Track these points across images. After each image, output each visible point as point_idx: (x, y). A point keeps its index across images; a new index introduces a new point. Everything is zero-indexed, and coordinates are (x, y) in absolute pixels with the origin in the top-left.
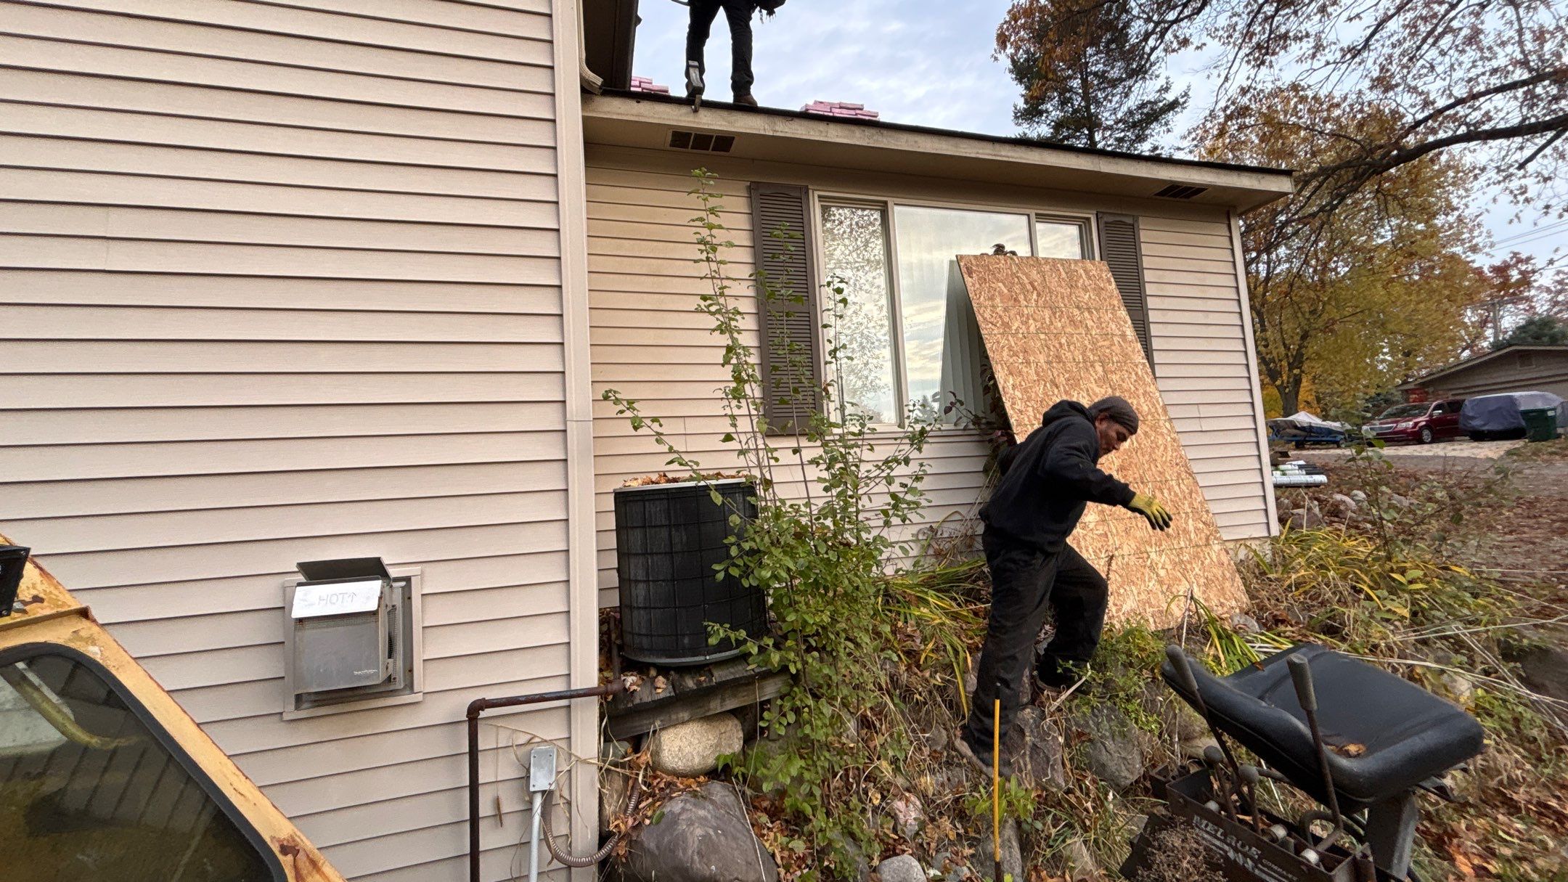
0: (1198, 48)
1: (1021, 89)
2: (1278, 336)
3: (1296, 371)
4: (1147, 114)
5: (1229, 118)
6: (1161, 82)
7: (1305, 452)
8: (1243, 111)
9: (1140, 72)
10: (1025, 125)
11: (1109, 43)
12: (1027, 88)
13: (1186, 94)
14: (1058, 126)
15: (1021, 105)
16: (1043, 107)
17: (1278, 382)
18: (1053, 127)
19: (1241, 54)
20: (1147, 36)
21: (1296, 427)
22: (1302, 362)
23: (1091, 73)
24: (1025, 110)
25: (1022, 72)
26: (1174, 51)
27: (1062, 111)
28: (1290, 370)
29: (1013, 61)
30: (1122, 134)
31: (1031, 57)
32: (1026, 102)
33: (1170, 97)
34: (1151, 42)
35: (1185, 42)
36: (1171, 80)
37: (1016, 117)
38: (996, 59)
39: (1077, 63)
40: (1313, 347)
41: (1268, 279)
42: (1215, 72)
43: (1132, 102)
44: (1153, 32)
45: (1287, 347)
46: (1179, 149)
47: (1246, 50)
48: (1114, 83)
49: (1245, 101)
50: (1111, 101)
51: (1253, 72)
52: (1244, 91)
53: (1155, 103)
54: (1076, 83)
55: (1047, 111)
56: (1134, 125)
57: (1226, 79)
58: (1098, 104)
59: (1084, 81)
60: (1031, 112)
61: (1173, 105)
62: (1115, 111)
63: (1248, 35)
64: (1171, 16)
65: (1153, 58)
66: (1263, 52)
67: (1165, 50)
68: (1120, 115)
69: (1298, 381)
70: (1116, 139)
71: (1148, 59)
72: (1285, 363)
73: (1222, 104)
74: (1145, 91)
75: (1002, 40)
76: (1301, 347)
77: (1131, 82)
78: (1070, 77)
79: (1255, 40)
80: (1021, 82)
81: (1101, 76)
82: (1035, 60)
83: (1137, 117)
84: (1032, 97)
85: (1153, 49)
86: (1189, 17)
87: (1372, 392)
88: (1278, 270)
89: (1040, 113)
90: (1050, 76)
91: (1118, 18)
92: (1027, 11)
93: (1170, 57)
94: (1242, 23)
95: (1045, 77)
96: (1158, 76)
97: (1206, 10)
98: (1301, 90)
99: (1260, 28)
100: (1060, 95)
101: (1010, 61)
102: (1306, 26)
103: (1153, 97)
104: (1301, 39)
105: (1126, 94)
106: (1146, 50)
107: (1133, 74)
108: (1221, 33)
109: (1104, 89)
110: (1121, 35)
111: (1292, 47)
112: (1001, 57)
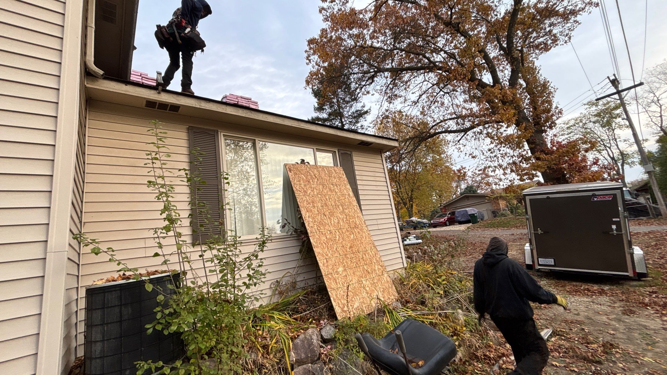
0: (372, 95)
1: (316, 100)
2: (405, 190)
3: (411, 203)
4: (359, 114)
5: (383, 118)
6: (362, 104)
7: (416, 231)
8: (387, 117)
9: (356, 100)
10: (318, 113)
11: (345, 89)
12: (318, 100)
13: (370, 109)
14: (330, 114)
15: (316, 106)
16: (324, 107)
17: (406, 207)
18: (328, 115)
19: (385, 99)
20: (357, 89)
21: (413, 222)
22: (412, 200)
23: (340, 98)
24: (318, 108)
25: (316, 94)
26: (365, 95)
27: (331, 109)
28: (409, 202)
29: (313, 90)
30: (351, 120)
31: (319, 89)
32: (318, 105)
33: (365, 109)
34: (358, 91)
35: (368, 92)
36: (365, 104)
37: (315, 110)
38: (306, 89)
39: (335, 94)
40: (415, 194)
41: (400, 171)
42: (378, 103)
43: (353, 109)
45: (408, 195)
46: (369, 127)
47: (386, 98)
48: (348, 102)
49: (387, 114)
50: (346, 108)
51: (389, 105)
52: (387, 111)
53: (361, 111)
54: (335, 100)
55: (325, 109)
56: (355, 117)
57: (381, 106)
58: (343, 109)
59: (338, 100)
60: (320, 109)
61: (366, 112)
62: (348, 112)
63: (386, 93)
64: (364, 83)
65: (359, 96)
66: (391, 98)
67: (363, 94)
68: (350, 114)
69: (412, 206)
70: (350, 122)
71: (357, 96)
72: (407, 200)
73: (381, 114)
74: (357, 106)
75: (308, 82)
76: (412, 194)
77: (352, 103)
78: (333, 98)
79: (388, 95)
80: (316, 98)
81: (344, 100)
82: (321, 91)
83: (356, 115)
84: (320, 103)
85: (359, 93)
86: (368, 85)
87: (433, 209)
88: (403, 169)
89: (323, 109)
90: (326, 97)
91: (347, 81)
92: (316, 74)
93: (364, 96)
94: (384, 89)
95: (324, 97)
96: (361, 102)
97: (373, 84)
98: (402, 112)
99: (389, 92)
100: (330, 104)
101: (311, 90)
102: (402, 93)
103: (360, 109)
104: (400, 97)
105: (351, 107)
106: (357, 93)
107: (353, 100)
108: (378, 91)
109: (344, 104)
110: (348, 87)
111: (399, 99)
112: (308, 88)
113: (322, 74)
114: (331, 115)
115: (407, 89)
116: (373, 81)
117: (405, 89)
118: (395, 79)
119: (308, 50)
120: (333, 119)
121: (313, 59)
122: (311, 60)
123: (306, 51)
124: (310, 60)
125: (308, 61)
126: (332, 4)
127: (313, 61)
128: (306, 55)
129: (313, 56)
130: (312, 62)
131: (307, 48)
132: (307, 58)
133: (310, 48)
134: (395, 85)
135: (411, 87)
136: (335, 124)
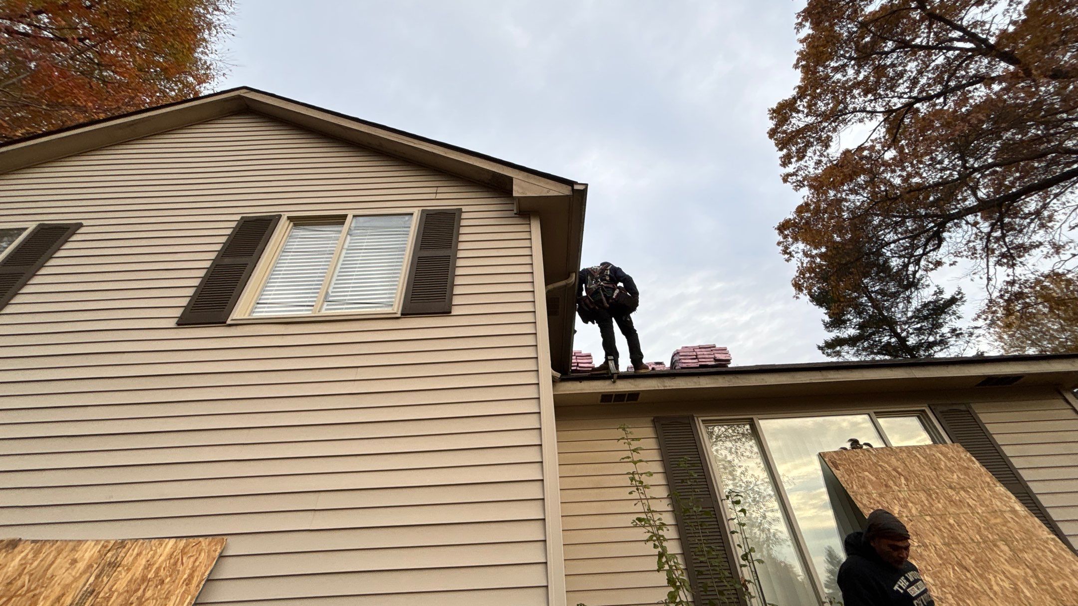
0: (951, 265)
1: (823, 310)
4: (933, 309)
5: (1009, 301)
6: (932, 289)
8: (1019, 296)
9: (914, 284)
10: (835, 331)
11: (877, 274)
12: (827, 309)
13: (959, 293)
14: (861, 327)
15: (827, 319)
16: (845, 318)
18: (858, 329)
19: (991, 264)
20: (906, 266)
23: (872, 292)
24: (831, 321)
25: (819, 300)
26: (932, 269)
27: (860, 318)
29: (811, 296)
30: (919, 326)
31: (822, 290)
32: (830, 317)
33: (947, 296)
34: (911, 268)
35: (938, 264)
36: (941, 287)
37: (827, 327)
38: (797, 298)
39: (860, 288)
42: (976, 277)
43: (915, 304)
44: (909, 263)
46: (976, 328)
47: (993, 260)
48: (895, 295)
49: (1016, 288)
50: (897, 307)
51: (1010, 271)
52: (1012, 283)
53: (936, 301)
54: (864, 300)
55: (849, 320)
56: (926, 318)
57: (989, 279)
58: (888, 309)
59: (870, 299)
60: (837, 322)
61: (953, 301)
62: (904, 313)
63: (988, 251)
64: (920, 251)
65: (918, 276)
66: (1010, 258)
67: (926, 270)
68: (910, 314)
70: (915, 329)
71: (914, 277)
73: (996, 294)
74: (924, 295)
75: (798, 287)
77: (908, 293)
78: (858, 298)
79: (997, 253)
80: (821, 306)
81: (882, 293)
82: (827, 292)
83: (925, 313)
84: (833, 314)
85: (915, 272)
86: (934, 250)
89: (844, 322)
90: (842, 300)
91: (878, 259)
92: (811, 270)
93: (929, 274)
94: (979, 245)
95: (839, 301)
96: (928, 286)
97: (944, 244)
98: (1064, 274)
99: (995, 246)
100: (855, 309)
101: (808, 297)
102: (1036, 238)
103: (931, 298)
104: (1038, 246)
105: (908, 299)
106: (909, 272)
107: (907, 287)
108: (965, 253)
109: (887, 300)
110: (885, 267)
111: (1034, 252)
112: (801, 295)
113: (820, 266)
114: (866, 327)
115: (1050, 224)
116: (941, 240)
117: (1042, 226)
118: (1001, 219)
119: (782, 240)
120: (874, 334)
121: (796, 250)
122: (793, 253)
123: (779, 243)
124: (790, 253)
125: (787, 256)
126: (802, 163)
127: (797, 253)
128: (781, 248)
129: (795, 245)
130: (795, 255)
131: (781, 238)
132: (785, 252)
133: (785, 237)
134: (1007, 229)
135: (1059, 217)
136: (880, 341)
